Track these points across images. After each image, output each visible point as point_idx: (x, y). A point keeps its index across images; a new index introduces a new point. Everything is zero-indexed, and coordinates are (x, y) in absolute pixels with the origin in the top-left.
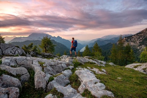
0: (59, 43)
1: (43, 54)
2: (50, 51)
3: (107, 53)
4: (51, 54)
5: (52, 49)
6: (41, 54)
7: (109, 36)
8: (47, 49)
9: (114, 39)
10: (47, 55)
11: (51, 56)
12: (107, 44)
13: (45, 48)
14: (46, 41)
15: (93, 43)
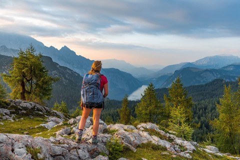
0: (65, 68)
1: (12, 104)
2: (36, 95)
3: (209, 108)
4: (38, 106)
5: (44, 90)
6: (8, 104)
7: (217, 58)
8: (28, 88)
9: (232, 69)
10: (25, 108)
11: (38, 110)
12: (212, 83)
13: (23, 85)
14: (28, 63)
15: (172, 76)
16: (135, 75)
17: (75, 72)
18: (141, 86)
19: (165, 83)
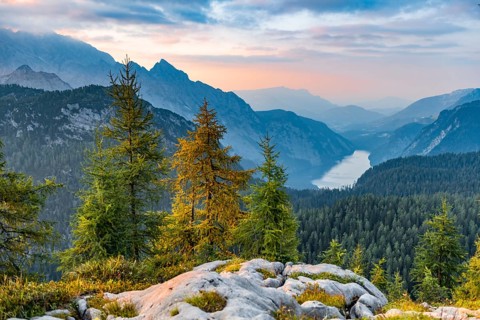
0: (166, 113)
15: (432, 126)
16: (335, 126)
17: (189, 123)
18: (351, 153)
19: (415, 145)
